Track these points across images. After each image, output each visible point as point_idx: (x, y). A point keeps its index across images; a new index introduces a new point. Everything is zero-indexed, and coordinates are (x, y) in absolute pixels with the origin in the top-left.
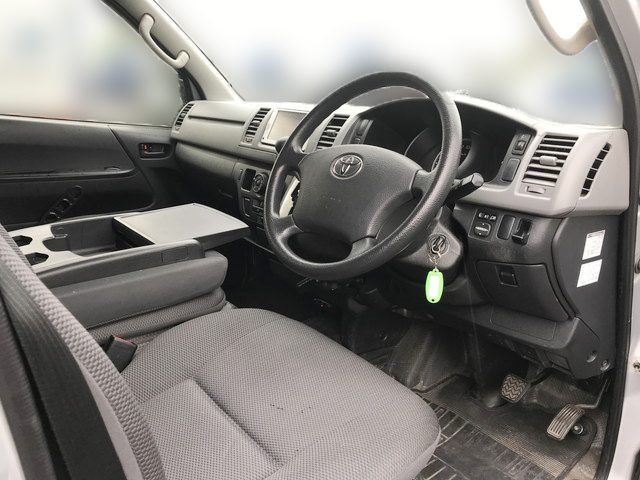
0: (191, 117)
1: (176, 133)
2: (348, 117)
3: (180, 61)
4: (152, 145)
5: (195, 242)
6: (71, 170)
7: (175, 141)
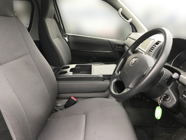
0: (129, 38)
1: (125, 42)
2: (160, 42)
3: (129, 21)
4: (119, 45)
5: (102, 76)
6: (96, 50)
7: (125, 44)
